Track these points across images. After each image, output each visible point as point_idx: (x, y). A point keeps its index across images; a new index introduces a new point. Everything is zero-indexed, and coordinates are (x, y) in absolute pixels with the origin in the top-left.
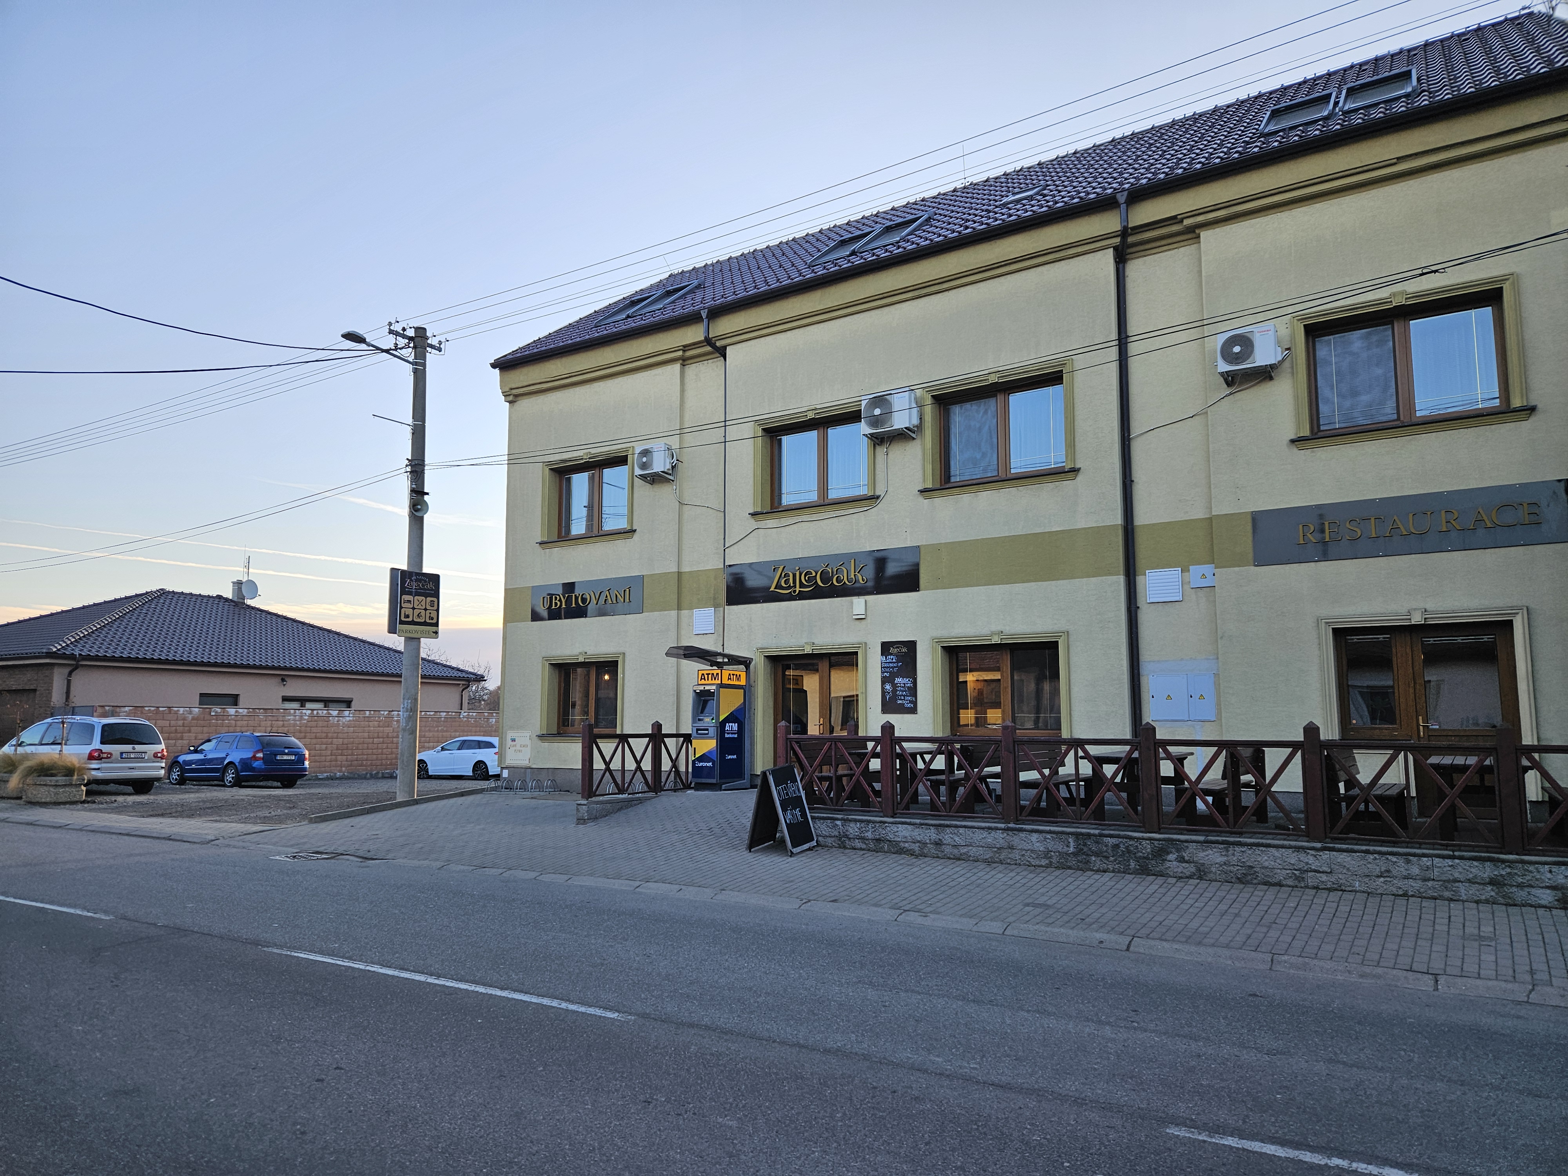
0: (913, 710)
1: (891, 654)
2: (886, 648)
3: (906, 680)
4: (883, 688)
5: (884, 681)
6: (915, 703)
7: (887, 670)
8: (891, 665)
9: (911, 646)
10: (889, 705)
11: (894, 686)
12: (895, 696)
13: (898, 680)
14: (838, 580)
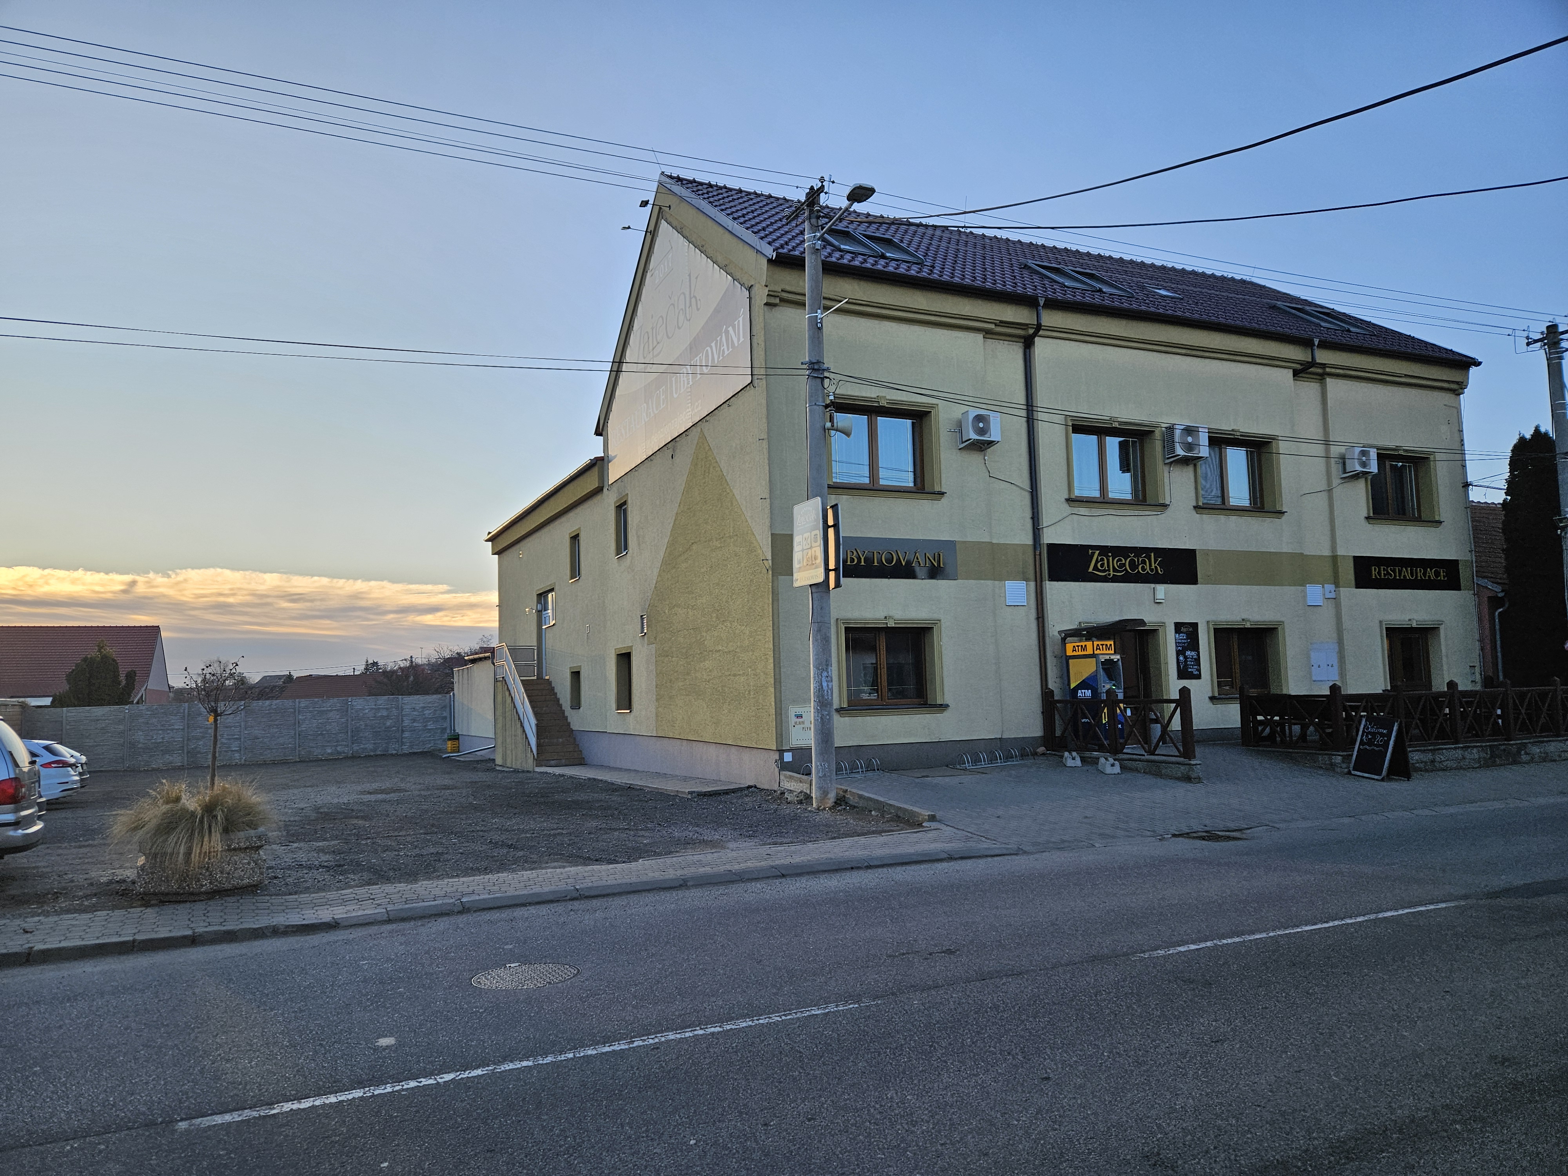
0: (1198, 677)
1: (1182, 633)
2: (1178, 627)
3: (1193, 653)
4: (1178, 660)
5: (1178, 653)
6: (1199, 670)
7: (1181, 645)
8: (1183, 641)
9: (1195, 626)
10: (1183, 674)
11: (1186, 657)
12: (1186, 665)
13: (1188, 653)
14: (1143, 569)
